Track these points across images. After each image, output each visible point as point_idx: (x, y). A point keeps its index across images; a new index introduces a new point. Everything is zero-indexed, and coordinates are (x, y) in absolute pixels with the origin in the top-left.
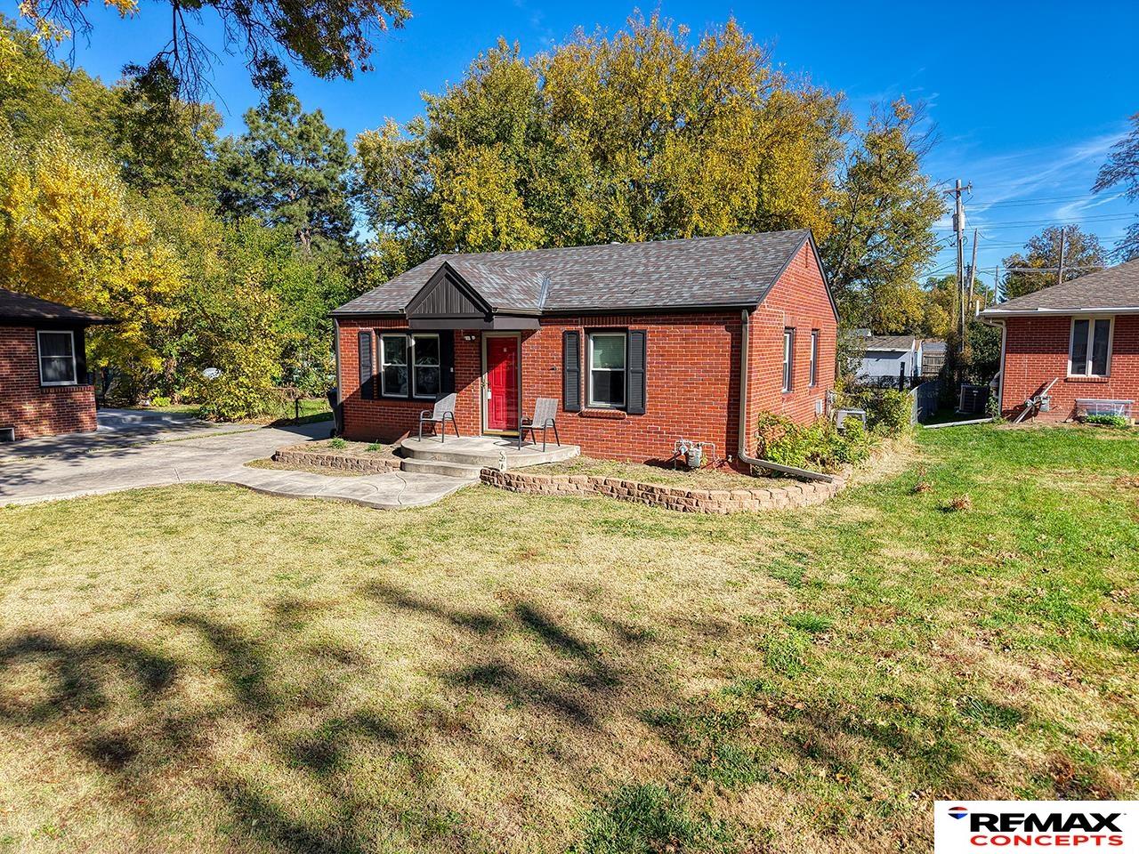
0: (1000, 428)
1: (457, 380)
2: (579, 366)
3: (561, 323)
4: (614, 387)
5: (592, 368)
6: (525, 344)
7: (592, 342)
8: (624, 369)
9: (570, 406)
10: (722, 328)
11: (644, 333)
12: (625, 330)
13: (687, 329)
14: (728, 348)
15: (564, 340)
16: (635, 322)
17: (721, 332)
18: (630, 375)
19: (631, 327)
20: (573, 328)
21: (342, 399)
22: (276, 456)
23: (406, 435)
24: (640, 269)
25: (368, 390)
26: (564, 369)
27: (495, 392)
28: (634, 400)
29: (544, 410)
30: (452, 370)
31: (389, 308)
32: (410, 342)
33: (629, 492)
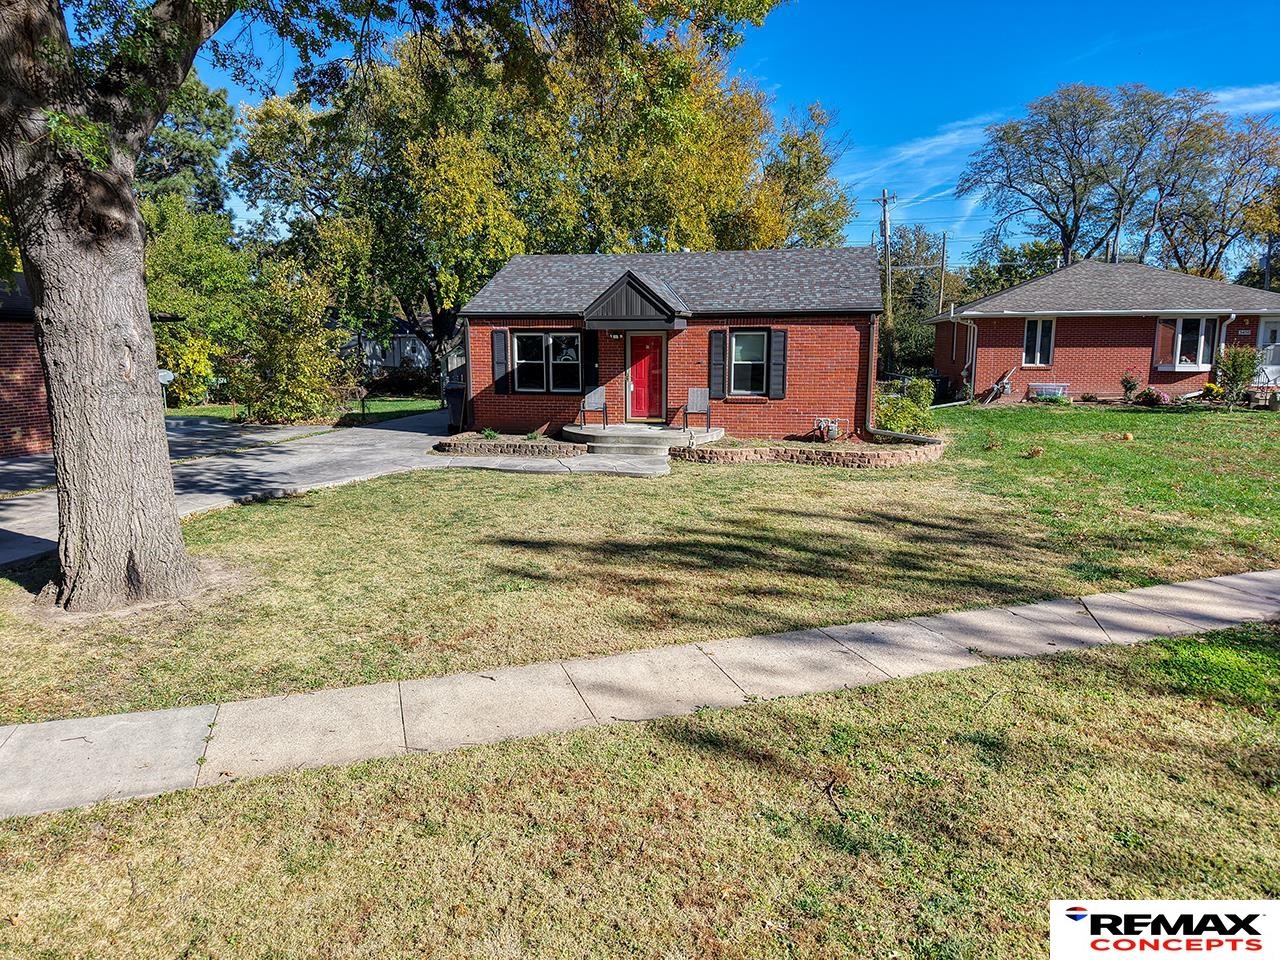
0: (973, 408)
1: (601, 374)
2: (724, 359)
3: (708, 324)
4: (756, 378)
5: (734, 362)
6: (672, 340)
7: (734, 339)
8: (764, 362)
9: (717, 395)
10: (853, 328)
11: (785, 332)
12: (768, 330)
14: (858, 344)
15: (710, 338)
16: (777, 323)
17: (852, 332)
18: (772, 367)
19: (773, 327)
20: (719, 328)
21: (472, 394)
22: (440, 448)
23: (545, 427)
24: (750, 277)
25: (502, 385)
26: (709, 363)
27: (637, 384)
28: (775, 387)
29: (697, 398)
30: (597, 366)
31: (524, 309)
32: (547, 340)
33: (808, 458)
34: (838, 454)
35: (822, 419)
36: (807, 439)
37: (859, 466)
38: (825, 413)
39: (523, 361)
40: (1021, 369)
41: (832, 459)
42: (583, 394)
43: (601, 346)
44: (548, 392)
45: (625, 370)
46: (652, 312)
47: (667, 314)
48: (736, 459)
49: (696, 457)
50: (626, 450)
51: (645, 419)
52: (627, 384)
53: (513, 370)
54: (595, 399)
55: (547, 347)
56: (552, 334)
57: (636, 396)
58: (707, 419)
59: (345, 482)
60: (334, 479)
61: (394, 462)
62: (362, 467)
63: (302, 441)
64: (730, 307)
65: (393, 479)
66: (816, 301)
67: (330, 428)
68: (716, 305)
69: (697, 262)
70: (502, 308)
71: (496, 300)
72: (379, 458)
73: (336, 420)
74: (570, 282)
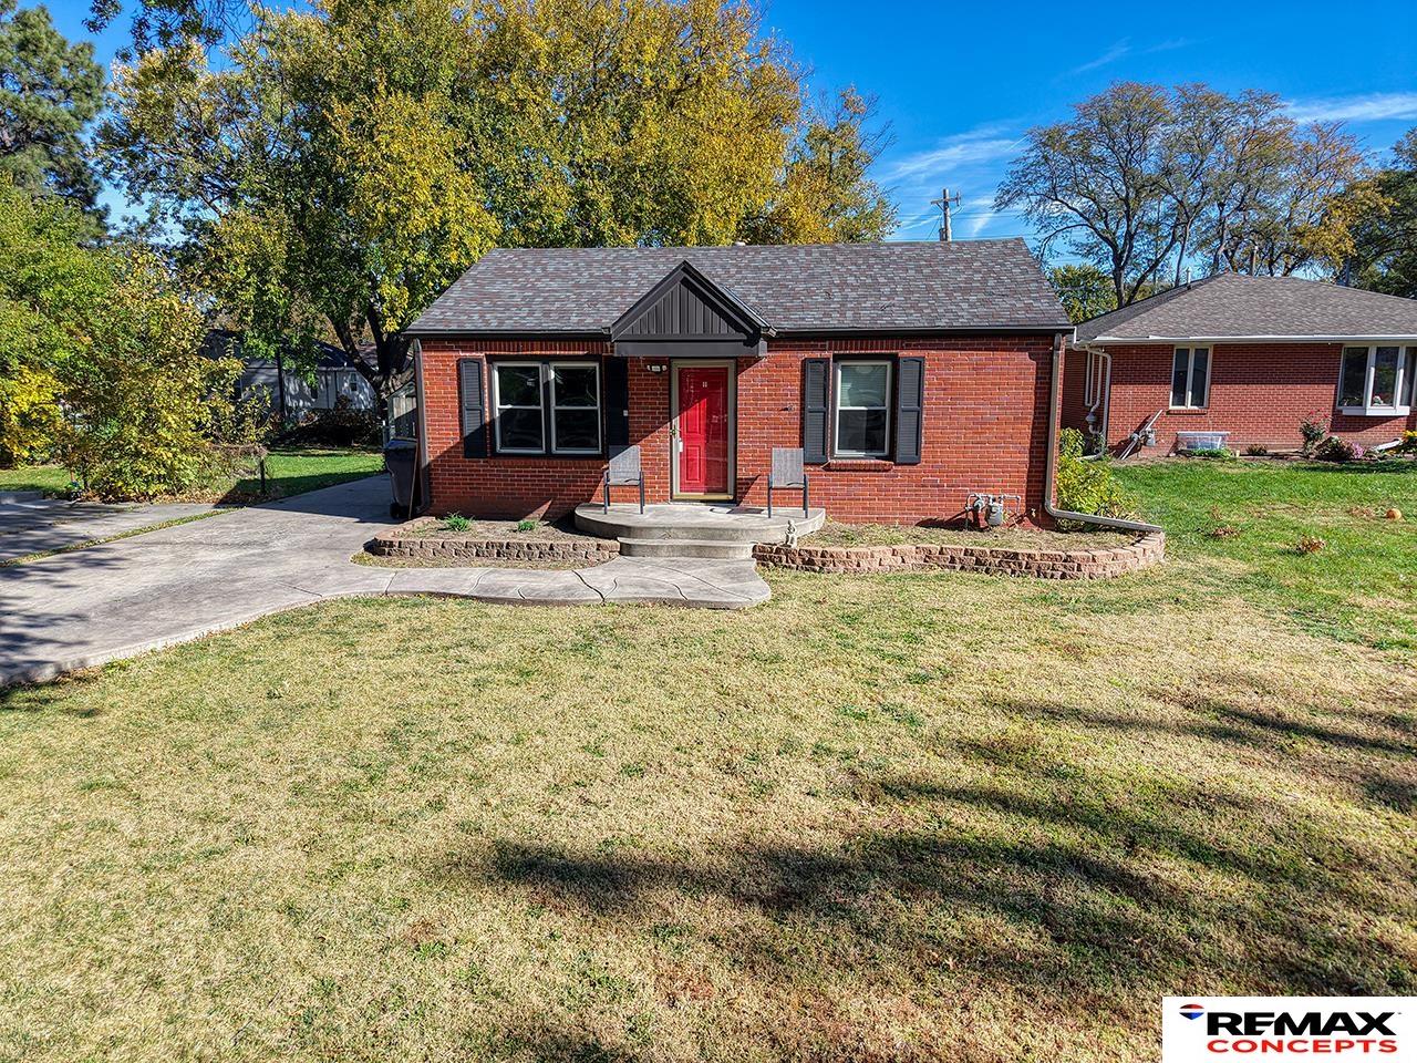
1: (633, 427)
2: (825, 404)
3: (800, 348)
4: (872, 430)
5: (839, 408)
6: (743, 376)
7: (840, 372)
8: (887, 407)
9: (813, 454)
10: (1025, 355)
11: (920, 361)
12: (894, 358)
13: (978, 356)
14: (1032, 380)
15: (803, 370)
16: (908, 347)
17: (1022, 364)
19: (903, 353)
20: (817, 354)
21: (428, 458)
22: (374, 548)
23: (545, 508)
24: (851, 280)
25: (476, 444)
26: (803, 409)
27: (686, 438)
28: (904, 447)
29: (786, 464)
30: (626, 413)
31: (508, 325)
32: (546, 374)
33: (978, 562)
34: (1029, 556)
35: (979, 495)
36: (955, 525)
37: (1063, 576)
38: (981, 486)
39: (509, 407)
40: (1168, 413)
41: (1020, 565)
42: (605, 457)
43: (634, 383)
44: (549, 455)
45: (671, 421)
46: (724, 329)
47: (745, 332)
48: (864, 564)
49: (799, 561)
50: (685, 551)
51: (701, 495)
52: (673, 441)
53: (492, 421)
54: (625, 466)
55: (547, 384)
56: (553, 365)
57: (687, 459)
58: (803, 497)
61: (291, 584)
62: (231, 597)
63: (151, 537)
64: (834, 322)
66: (965, 314)
67: (207, 508)
68: (811, 320)
69: (765, 259)
70: (474, 323)
71: (464, 312)
72: (268, 572)
73: (220, 494)
74: (577, 286)
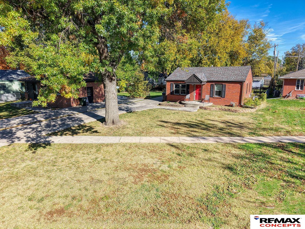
0: (282, 99)
1: (190, 91)
2: (213, 90)
3: (210, 83)
4: (219, 93)
5: (215, 90)
6: (203, 86)
7: (215, 86)
9: (211, 96)
10: (239, 84)
11: (225, 85)
12: (222, 84)
13: (233, 84)
14: (240, 88)
15: (211, 86)
16: (224, 83)
17: (239, 85)
18: (223, 92)
19: (223, 84)
20: (213, 84)
21: (166, 95)
22: (159, 104)
23: (179, 101)
25: (172, 93)
26: (210, 90)
27: (196, 94)
28: (223, 95)
29: (207, 97)
31: (176, 79)
32: (180, 85)
35: (232, 102)
36: (229, 106)
37: (235, 112)
39: (176, 89)
40: (295, 91)
42: (186, 95)
43: (190, 87)
44: (180, 95)
45: (194, 91)
46: (198, 81)
47: (200, 82)
49: (204, 108)
50: (191, 107)
51: (197, 100)
52: (194, 94)
53: (174, 90)
54: (188, 96)
55: (180, 86)
57: (196, 96)
58: (209, 101)
59: (142, 110)
60: (141, 109)
61: (151, 107)
62: (146, 107)
63: (138, 102)
64: (215, 80)
65: (150, 110)
66: (232, 79)
67: (143, 99)
68: (212, 79)
70: (173, 79)
71: (172, 77)
72: (149, 106)
73: (145, 98)
74: (186, 73)
